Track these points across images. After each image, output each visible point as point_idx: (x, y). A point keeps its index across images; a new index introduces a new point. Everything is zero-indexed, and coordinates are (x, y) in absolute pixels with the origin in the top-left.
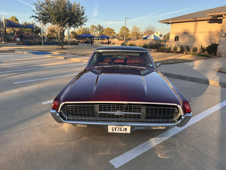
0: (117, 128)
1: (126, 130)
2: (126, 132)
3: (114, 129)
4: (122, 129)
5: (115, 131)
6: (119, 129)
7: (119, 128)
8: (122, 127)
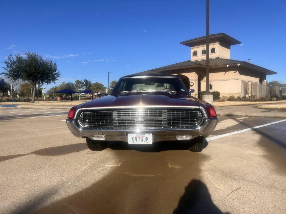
0: (137, 137)
1: (147, 140)
2: (147, 143)
3: (135, 139)
4: (144, 139)
5: (136, 141)
6: (140, 139)
7: (139, 137)
8: (143, 136)
